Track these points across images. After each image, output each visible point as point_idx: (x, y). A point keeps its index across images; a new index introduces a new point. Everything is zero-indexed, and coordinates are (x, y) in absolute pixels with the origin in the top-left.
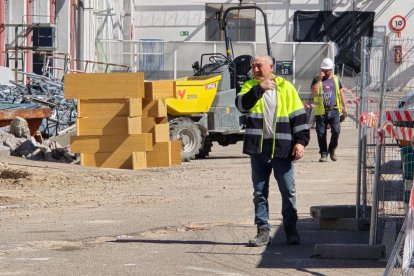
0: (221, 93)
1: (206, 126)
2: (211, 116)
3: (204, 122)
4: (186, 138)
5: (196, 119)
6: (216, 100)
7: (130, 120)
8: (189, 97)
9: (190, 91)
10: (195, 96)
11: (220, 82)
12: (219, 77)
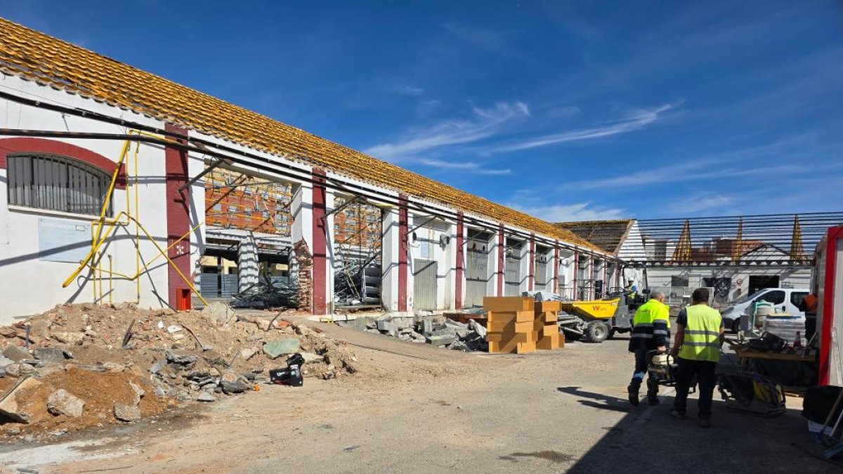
0: (620, 307)
1: (611, 324)
2: (614, 319)
3: (610, 322)
4: (599, 331)
5: (605, 320)
6: (617, 311)
7: (516, 325)
8: (602, 309)
9: (602, 306)
10: (604, 309)
11: (619, 302)
12: (619, 299)
